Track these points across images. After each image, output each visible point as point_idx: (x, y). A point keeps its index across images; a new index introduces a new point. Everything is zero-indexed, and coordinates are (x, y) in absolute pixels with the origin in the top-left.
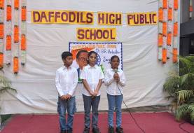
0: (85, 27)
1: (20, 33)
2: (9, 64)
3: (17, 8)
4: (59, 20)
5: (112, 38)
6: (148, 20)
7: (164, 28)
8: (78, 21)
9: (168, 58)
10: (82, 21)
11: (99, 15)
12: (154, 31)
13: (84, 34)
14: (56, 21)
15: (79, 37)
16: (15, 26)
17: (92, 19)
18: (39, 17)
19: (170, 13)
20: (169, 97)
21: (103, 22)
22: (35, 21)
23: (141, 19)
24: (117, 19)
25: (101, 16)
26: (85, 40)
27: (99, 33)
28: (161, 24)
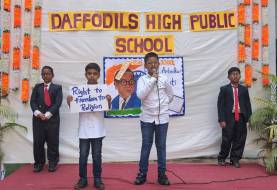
0: (127, 34)
1: (32, 44)
2: (17, 89)
3: (28, 10)
4: (89, 25)
5: (167, 50)
6: (222, 23)
7: (247, 34)
8: (116, 27)
9: (254, 80)
10: (122, 26)
11: (148, 16)
12: (231, 40)
13: (126, 44)
14: (84, 26)
15: (118, 50)
16: (26, 35)
17: (136, 23)
18: (61, 21)
19: (255, 11)
20: (258, 140)
21: (154, 27)
22: (54, 27)
23: (212, 22)
24: (175, 22)
25: (151, 18)
26: (126, 54)
27: (148, 44)
28: (242, 29)
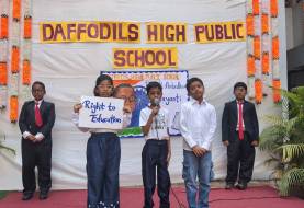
0: (126, 46)
1: (22, 58)
2: (4, 107)
3: (17, 20)
4: (84, 36)
5: (171, 64)
6: (230, 34)
7: (257, 47)
8: (115, 38)
9: (265, 95)
10: (121, 38)
11: (149, 26)
12: (239, 53)
13: (125, 57)
14: (79, 38)
15: (117, 64)
16: (14, 47)
17: (137, 34)
18: (53, 32)
19: (265, 22)
20: (269, 161)
21: (156, 39)
22: (45, 38)
23: (219, 33)
24: (179, 33)
25: (152, 30)
26: (126, 68)
27: (150, 56)
28: (251, 40)
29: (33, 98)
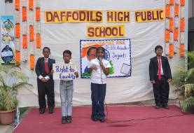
0: (95, 25)
1: (35, 32)
2: (26, 61)
3: (31, 10)
4: (70, 19)
6: (155, 17)
7: (171, 25)
8: (88, 20)
9: (175, 53)
10: (92, 20)
11: (108, 13)
12: (161, 28)
13: (94, 31)
14: (67, 20)
15: (89, 35)
16: (31, 26)
17: (101, 17)
19: (176, 9)
20: (176, 91)
21: (112, 20)
22: (48, 21)
23: (149, 16)
24: (125, 17)
25: (110, 14)
26: (95, 38)
27: (109, 32)
28: (168, 21)
29: (43, 56)
